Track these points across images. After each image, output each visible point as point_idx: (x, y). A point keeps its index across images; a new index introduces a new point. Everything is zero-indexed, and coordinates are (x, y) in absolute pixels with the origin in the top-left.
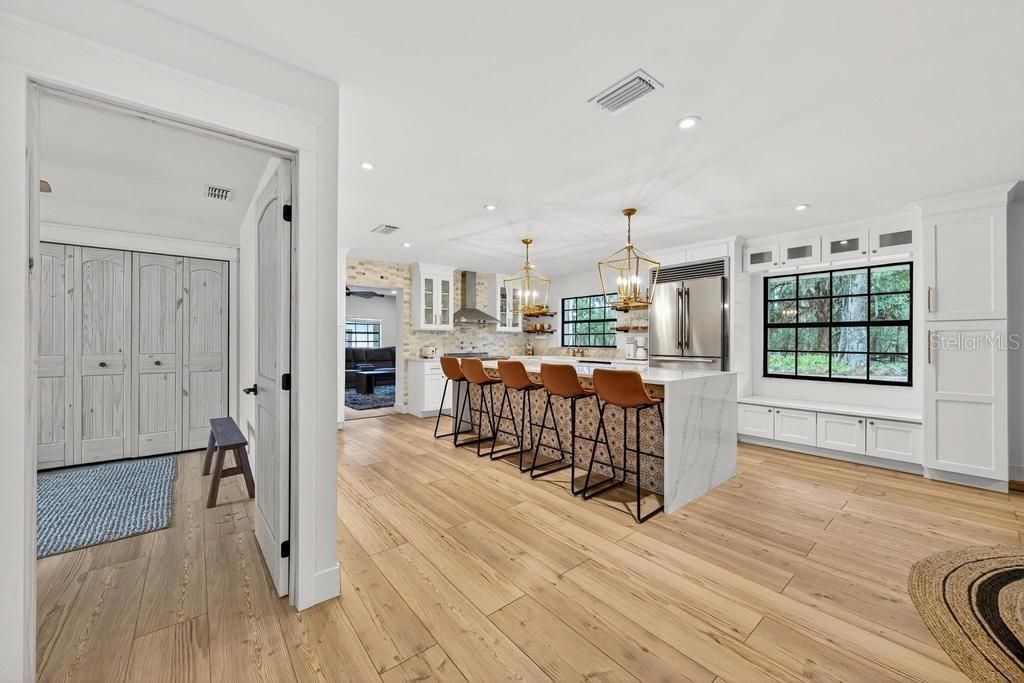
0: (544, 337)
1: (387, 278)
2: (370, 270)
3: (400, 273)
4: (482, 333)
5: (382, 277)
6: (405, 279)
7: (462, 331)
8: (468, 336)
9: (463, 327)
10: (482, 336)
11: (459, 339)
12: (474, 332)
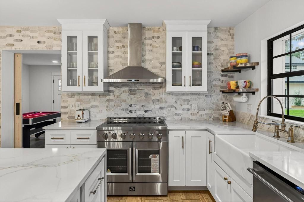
0: (243, 98)
1: (44, 42)
2: (28, 36)
4: (156, 94)
5: (39, 42)
7: (131, 92)
8: (138, 98)
9: (131, 87)
10: (158, 98)
11: (127, 101)
12: (146, 93)
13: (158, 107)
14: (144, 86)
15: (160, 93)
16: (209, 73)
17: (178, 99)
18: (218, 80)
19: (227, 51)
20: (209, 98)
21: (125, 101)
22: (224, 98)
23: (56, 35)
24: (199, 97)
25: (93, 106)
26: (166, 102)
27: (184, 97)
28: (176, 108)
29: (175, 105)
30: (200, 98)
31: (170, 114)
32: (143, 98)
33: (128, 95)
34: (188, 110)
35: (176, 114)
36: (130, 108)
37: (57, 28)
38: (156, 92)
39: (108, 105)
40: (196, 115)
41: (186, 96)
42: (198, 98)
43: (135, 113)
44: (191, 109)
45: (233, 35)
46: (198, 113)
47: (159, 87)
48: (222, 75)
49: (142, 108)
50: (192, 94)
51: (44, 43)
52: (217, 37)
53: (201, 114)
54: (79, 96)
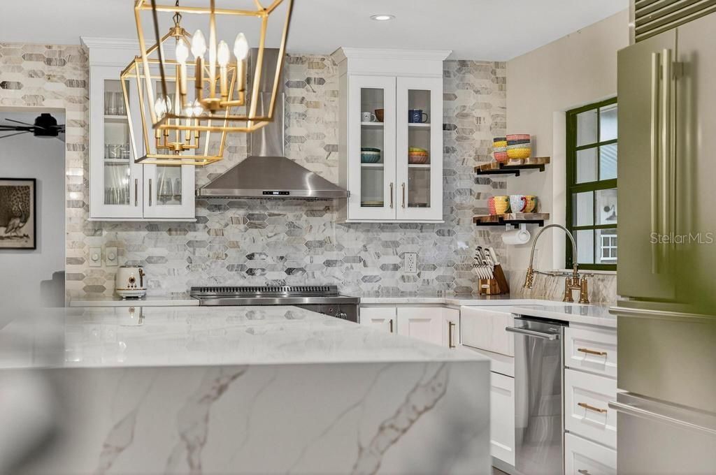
0: (520, 236)
1: (19, 86)
3: (55, 69)
4: (321, 227)
5: (3, 85)
6: (71, 83)
7: (252, 222)
8: (269, 237)
9: (252, 209)
10: (320, 237)
11: (241, 245)
12: (291, 225)
13: (320, 259)
14: (284, 205)
15: (324, 225)
16: (447, 174)
17: (371, 241)
18: (468, 193)
19: (488, 122)
20: (447, 238)
21: (235, 245)
22: (483, 237)
23: (53, 68)
24: (421, 234)
25: (152, 257)
26: (340, 247)
27: (385, 236)
28: (364, 262)
29: (363, 255)
30: (425, 238)
31: (349, 279)
32: (283, 237)
33: (243, 230)
34: (396, 268)
35: (366, 279)
36: (250, 264)
37: (54, 48)
38: (316, 221)
39: (191, 256)
40: (415, 280)
41: (391, 233)
42: (418, 237)
43: (262, 277)
44: (403, 265)
45: (504, 79)
46: (419, 275)
47: (322, 208)
48: (477, 181)
49: (280, 264)
50: (405, 226)
51: (20, 89)
52: (467, 86)
53: (426, 278)
54: (113, 233)
